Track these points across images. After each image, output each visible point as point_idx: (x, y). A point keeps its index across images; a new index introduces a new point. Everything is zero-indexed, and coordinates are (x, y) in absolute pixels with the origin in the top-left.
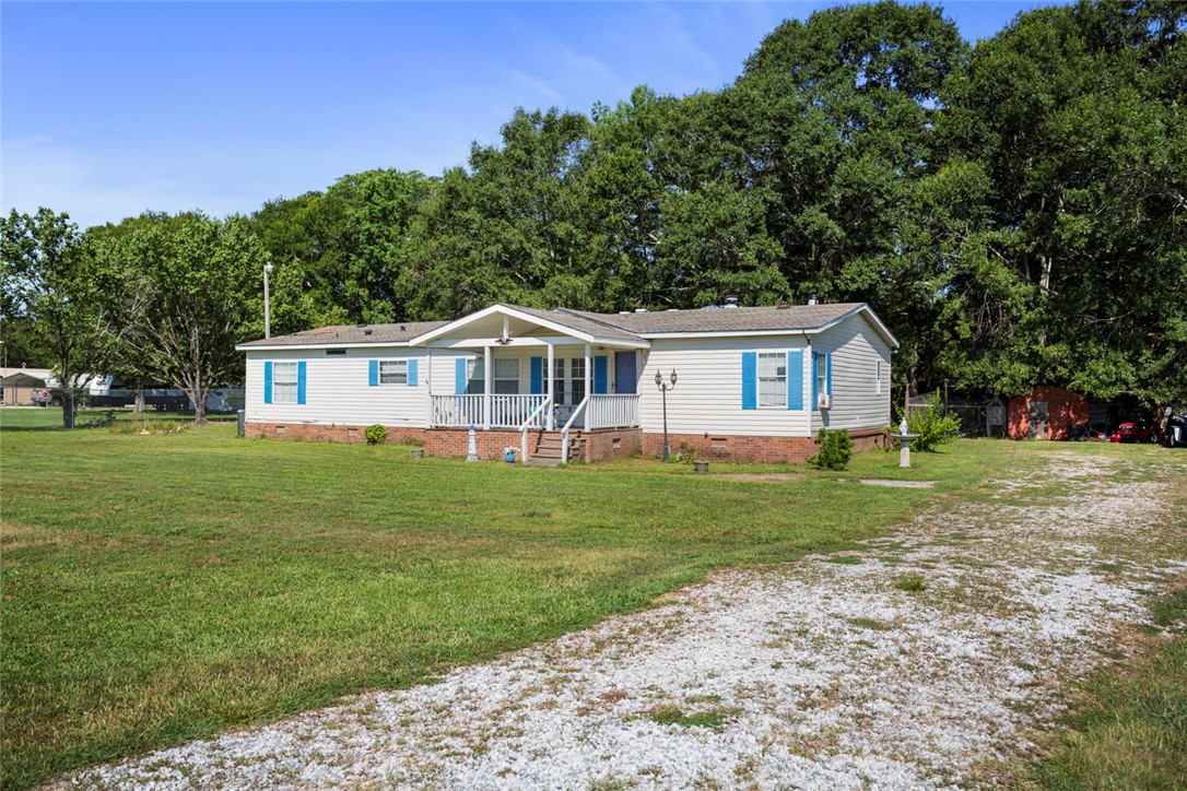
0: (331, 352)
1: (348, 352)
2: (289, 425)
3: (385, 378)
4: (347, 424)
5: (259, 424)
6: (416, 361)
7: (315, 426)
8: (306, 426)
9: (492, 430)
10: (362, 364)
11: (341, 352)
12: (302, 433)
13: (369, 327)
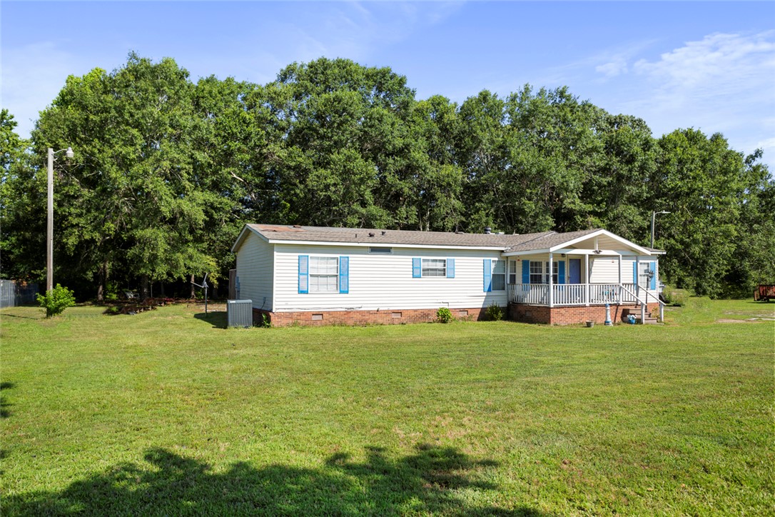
0: (375, 250)
1: (392, 251)
2: (329, 313)
3: (427, 272)
4: (391, 308)
5: (291, 313)
6: (454, 260)
7: (358, 312)
8: (348, 312)
9: (591, 306)
10: (407, 260)
11: (387, 250)
12: (342, 319)
13: (372, 231)
